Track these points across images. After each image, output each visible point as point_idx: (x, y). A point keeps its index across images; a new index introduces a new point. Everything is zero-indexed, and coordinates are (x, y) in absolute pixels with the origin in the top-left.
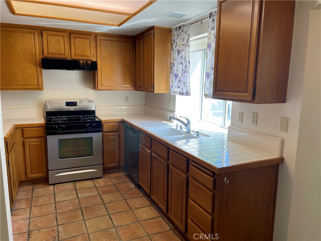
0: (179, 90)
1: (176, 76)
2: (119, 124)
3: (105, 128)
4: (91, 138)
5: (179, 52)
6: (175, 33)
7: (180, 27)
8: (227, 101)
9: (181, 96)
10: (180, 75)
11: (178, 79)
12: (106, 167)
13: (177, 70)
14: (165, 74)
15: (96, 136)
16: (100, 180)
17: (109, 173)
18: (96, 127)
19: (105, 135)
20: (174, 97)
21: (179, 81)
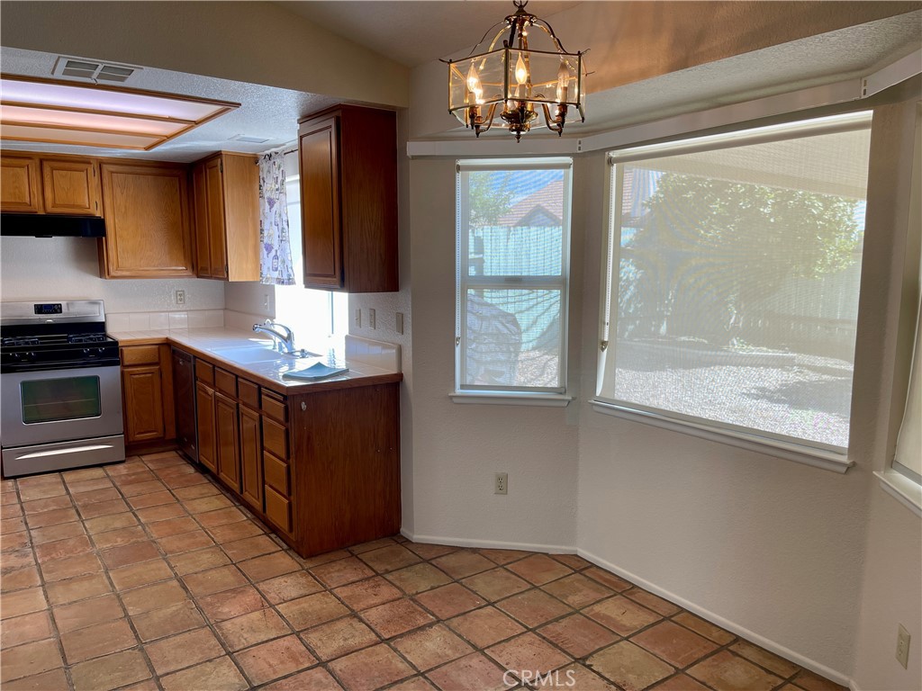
0: (276, 274)
1: (269, 248)
2: (159, 349)
3: (129, 356)
4: (96, 379)
5: (271, 203)
6: (264, 165)
7: (270, 156)
8: (334, 293)
9: (281, 286)
10: (276, 247)
11: (273, 253)
12: (134, 442)
13: (270, 236)
14: (251, 243)
15: (108, 376)
16: (120, 467)
17: (142, 455)
18: (104, 354)
19: (129, 372)
20: (272, 288)
21: (276, 257)
